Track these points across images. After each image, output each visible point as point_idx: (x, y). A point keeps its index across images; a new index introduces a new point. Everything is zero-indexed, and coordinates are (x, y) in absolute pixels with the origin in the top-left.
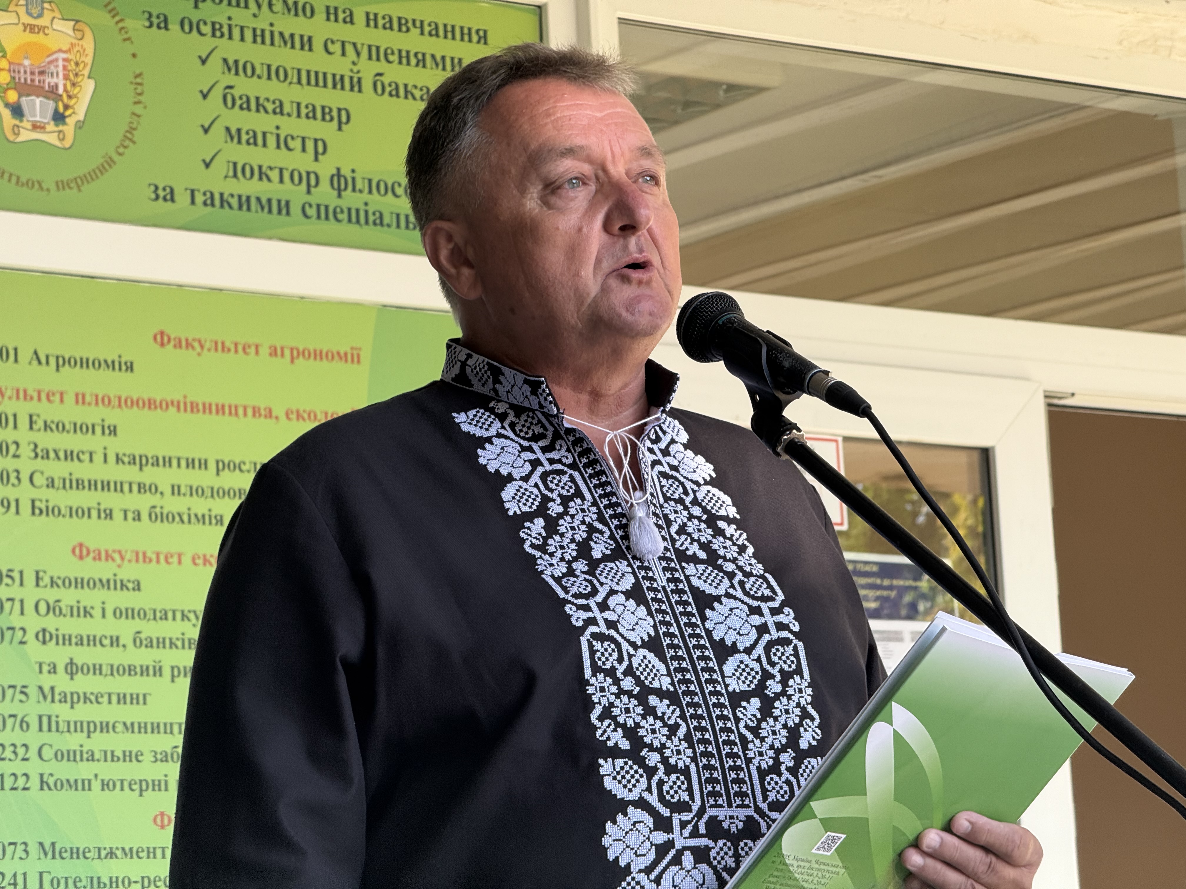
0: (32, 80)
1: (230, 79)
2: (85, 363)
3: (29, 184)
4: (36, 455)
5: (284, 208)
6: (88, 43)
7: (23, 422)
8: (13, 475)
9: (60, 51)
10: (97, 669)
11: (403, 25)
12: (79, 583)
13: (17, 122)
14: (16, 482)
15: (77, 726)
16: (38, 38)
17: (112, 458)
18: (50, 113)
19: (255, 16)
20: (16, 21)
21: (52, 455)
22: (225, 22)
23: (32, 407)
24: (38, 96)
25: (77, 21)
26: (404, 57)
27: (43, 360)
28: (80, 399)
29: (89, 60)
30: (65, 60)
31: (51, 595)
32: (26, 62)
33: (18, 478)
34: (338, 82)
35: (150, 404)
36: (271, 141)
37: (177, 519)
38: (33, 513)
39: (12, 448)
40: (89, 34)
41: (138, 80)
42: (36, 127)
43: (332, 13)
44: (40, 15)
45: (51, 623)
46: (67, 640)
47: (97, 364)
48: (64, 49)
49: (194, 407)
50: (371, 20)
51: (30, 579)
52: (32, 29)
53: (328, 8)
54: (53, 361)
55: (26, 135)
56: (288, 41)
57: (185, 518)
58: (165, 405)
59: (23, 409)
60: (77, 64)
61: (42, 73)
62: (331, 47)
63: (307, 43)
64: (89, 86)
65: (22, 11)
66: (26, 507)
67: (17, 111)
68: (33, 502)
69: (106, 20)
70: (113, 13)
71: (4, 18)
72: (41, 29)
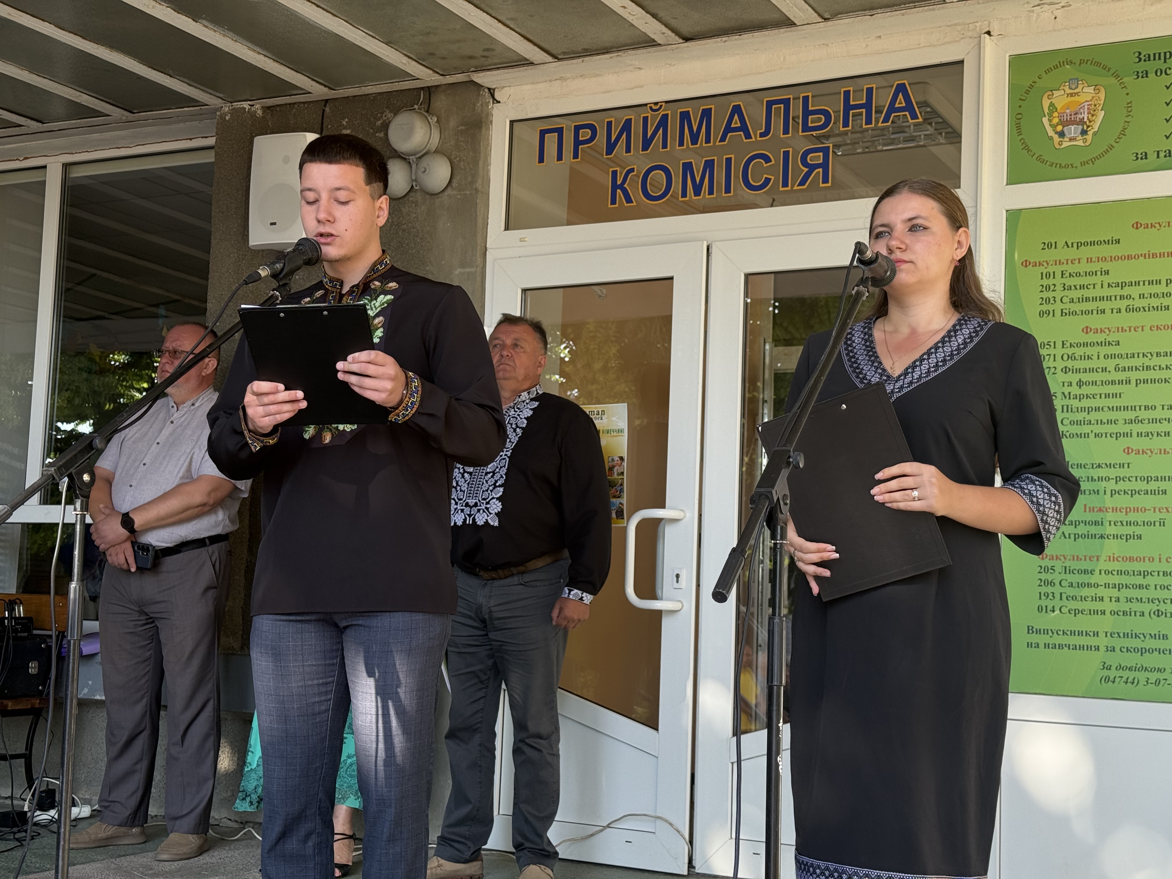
0: (1071, 118)
2: (1093, 243)
3: (1067, 166)
4: (1065, 289)
6: (1102, 95)
7: (1058, 275)
8: (1052, 299)
9: (1086, 101)
10: (1094, 383)
12: (1086, 345)
13: (1061, 139)
14: (1053, 302)
15: (1083, 409)
16: (1076, 98)
17: (1106, 285)
18: (1079, 131)
20: (1063, 93)
21: (1073, 288)
23: (1064, 267)
24: (1073, 125)
25: (1096, 86)
27: (1070, 245)
28: (1089, 260)
29: (1102, 102)
30: (1088, 105)
31: (1070, 351)
32: (1068, 111)
33: (1054, 300)
35: (1129, 257)
37: (1142, 309)
38: (1062, 315)
39: (1052, 287)
40: (1102, 90)
41: (1129, 105)
42: (1071, 139)
44: (1077, 87)
45: (1070, 364)
46: (1078, 371)
47: (1099, 243)
48: (1089, 99)
49: (1154, 255)
51: (1059, 345)
52: (1071, 95)
54: (1075, 245)
55: (1065, 144)
57: (1147, 309)
58: (1137, 257)
59: (1058, 269)
60: (1095, 105)
61: (1076, 114)
64: (1101, 114)
65: (1066, 88)
66: (1058, 313)
67: (1062, 134)
68: (1062, 310)
69: (1113, 81)
70: (1117, 76)
71: (1056, 93)
72: (1077, 94)
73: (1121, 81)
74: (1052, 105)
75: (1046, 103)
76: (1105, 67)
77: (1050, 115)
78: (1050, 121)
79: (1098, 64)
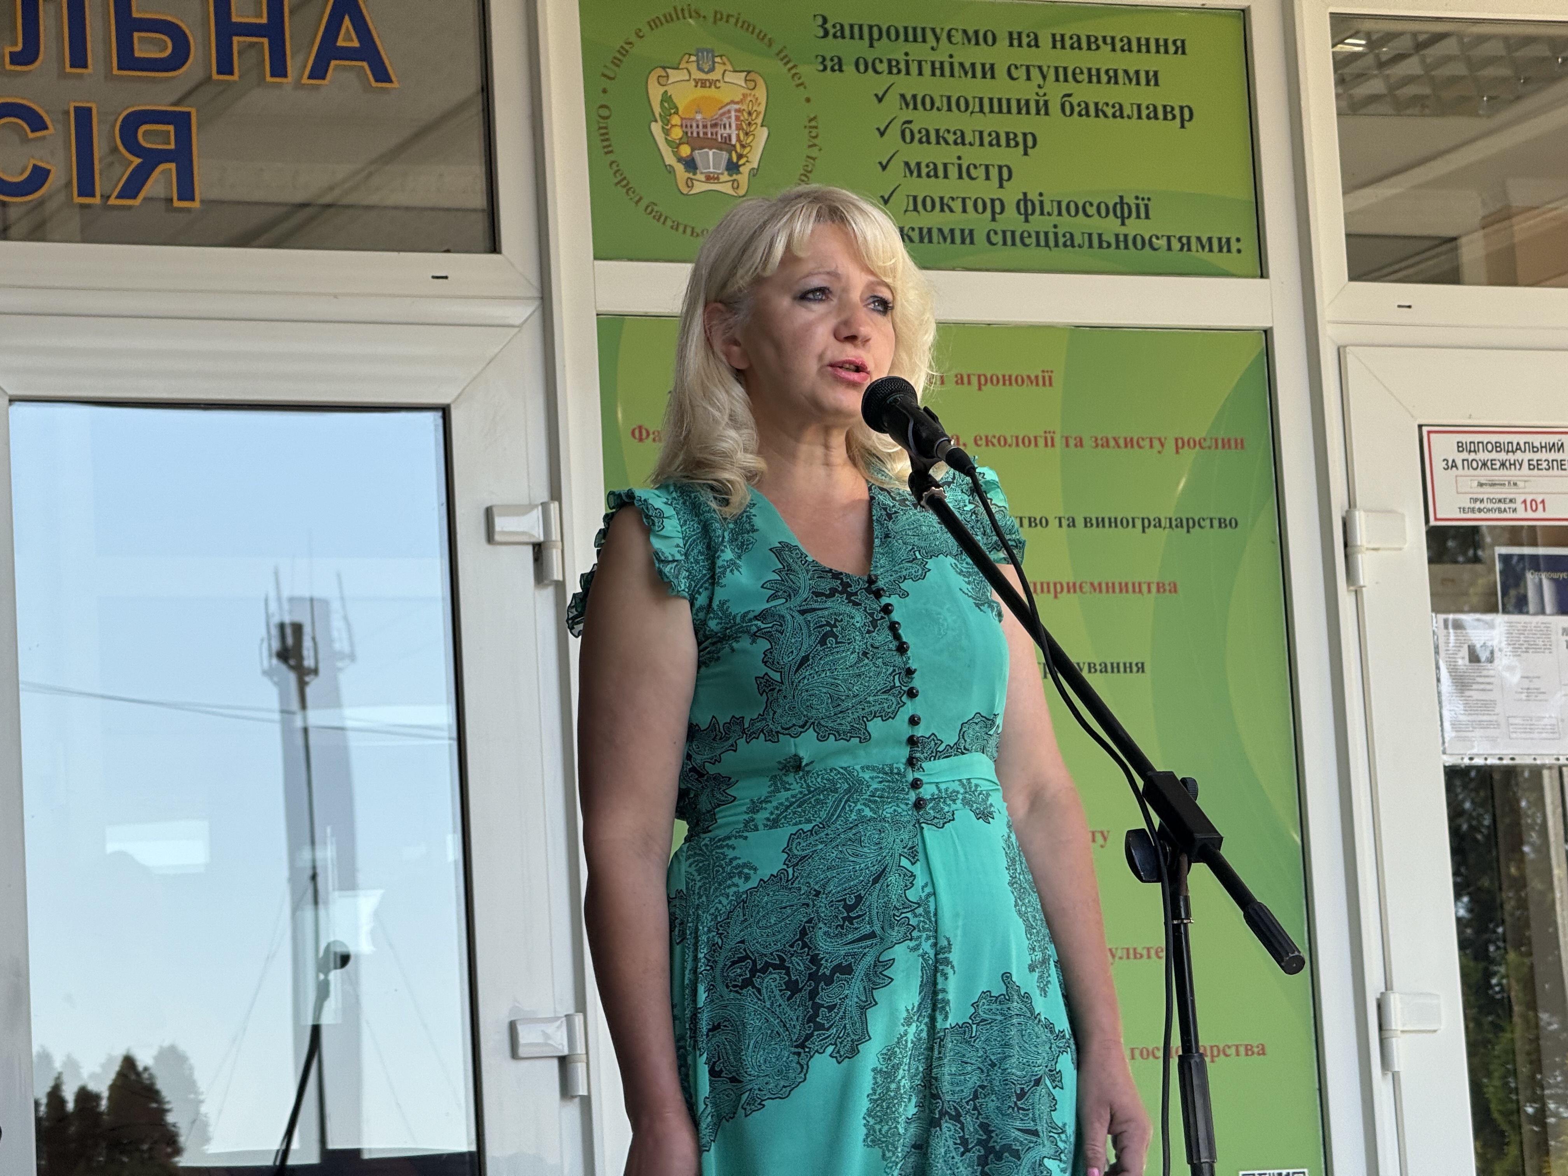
0: (705, 134)
1: (908, 114)
5: (968, 237)
6: (761, 93)
9: (733, 102)
11: (1092, 43)
13: (691, 175)
16: (711, 92)
18: (724, 163)
19: (933, 49)
20: (687, 78)
22: (902, 58)
24: (711, 149)
25: (749, 72)
26: (1094, 76)
29: (762, 108)
30: (737, 111)
32: (699, 117)
34: (1023, 107)
36: (953, 172)
40: (761, 83)
41: (813, 124)
42: (709, 178)
43: (1016, 39)
44: (712, 69)
48: (737, 100)
50: (1059, 42)
52: (703, 84)
53: (1011, 34)
56: (969, 71)
60: (750, 114)
61: (715, 125)
62: (1015, 73)
63: (989, 72)
64: (763, 134)
65: (693, 67)
67: (690, 164)
69: (778, 67)
70: (786, 60)
71: (675, 76)
72: (713, 83)
73: (793, 71)
74: (666, 98)
75: (655, 93)
76: (762, 37)
77: (666, 120)
78: (667, 132)
79: (747, 26)
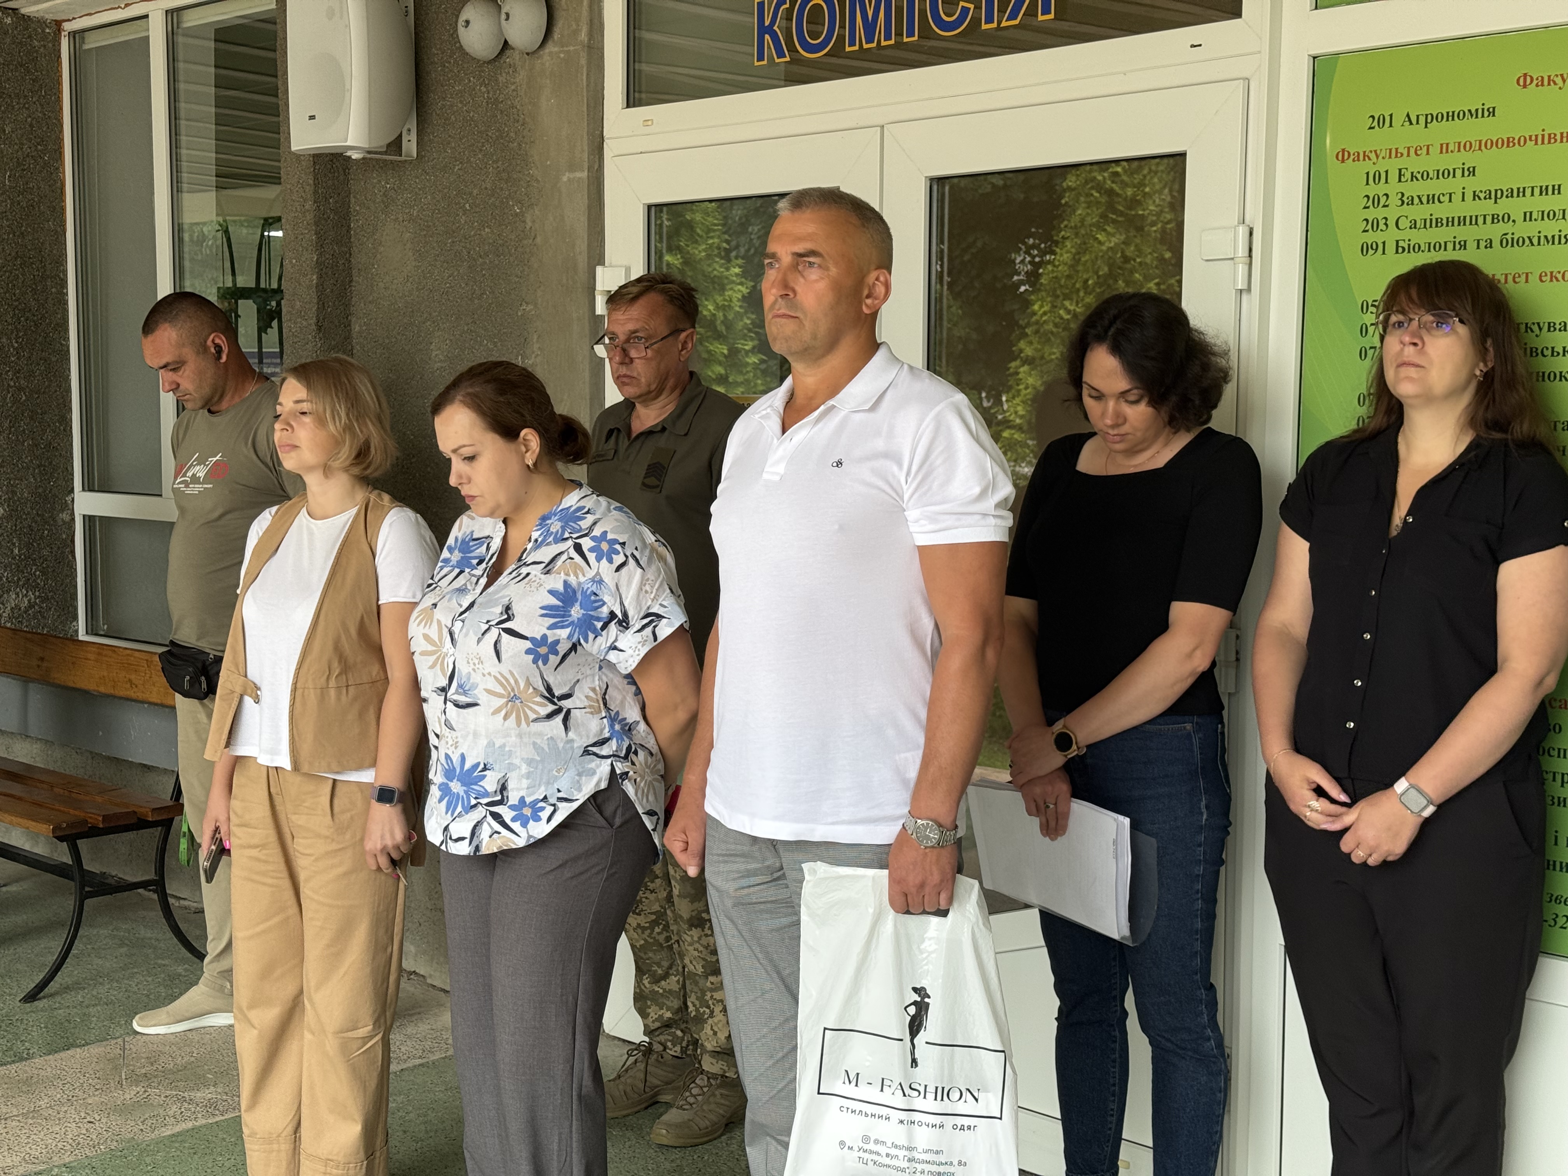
2: (1451, 116)
4: (1403, 202)
7: (1394, 176)
8: (1382, 222)
14: (1384, 227)
17: (1469, 196)
21: (1416, 200)
23: (1401, 163)
27: (1414, 121)
28: (1444, 148)
33: (1386, 224)
35: (1509, 142)
37: (1527, 242)
38: (1397, 252)
39: (1383, 200)
47: (1460, 115)
49: (1552, 138)
54: (1422, 120)
57: (1535, 241)
58: (1522, 141)
59: (1394, 166)
66: (1391, 247)
68: (1397, 242)
